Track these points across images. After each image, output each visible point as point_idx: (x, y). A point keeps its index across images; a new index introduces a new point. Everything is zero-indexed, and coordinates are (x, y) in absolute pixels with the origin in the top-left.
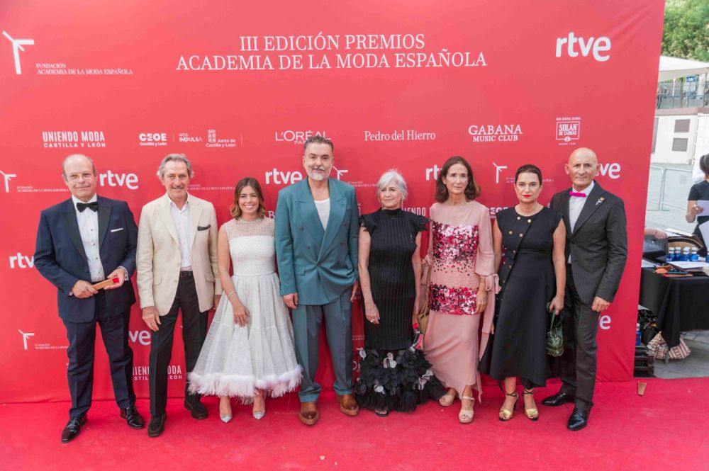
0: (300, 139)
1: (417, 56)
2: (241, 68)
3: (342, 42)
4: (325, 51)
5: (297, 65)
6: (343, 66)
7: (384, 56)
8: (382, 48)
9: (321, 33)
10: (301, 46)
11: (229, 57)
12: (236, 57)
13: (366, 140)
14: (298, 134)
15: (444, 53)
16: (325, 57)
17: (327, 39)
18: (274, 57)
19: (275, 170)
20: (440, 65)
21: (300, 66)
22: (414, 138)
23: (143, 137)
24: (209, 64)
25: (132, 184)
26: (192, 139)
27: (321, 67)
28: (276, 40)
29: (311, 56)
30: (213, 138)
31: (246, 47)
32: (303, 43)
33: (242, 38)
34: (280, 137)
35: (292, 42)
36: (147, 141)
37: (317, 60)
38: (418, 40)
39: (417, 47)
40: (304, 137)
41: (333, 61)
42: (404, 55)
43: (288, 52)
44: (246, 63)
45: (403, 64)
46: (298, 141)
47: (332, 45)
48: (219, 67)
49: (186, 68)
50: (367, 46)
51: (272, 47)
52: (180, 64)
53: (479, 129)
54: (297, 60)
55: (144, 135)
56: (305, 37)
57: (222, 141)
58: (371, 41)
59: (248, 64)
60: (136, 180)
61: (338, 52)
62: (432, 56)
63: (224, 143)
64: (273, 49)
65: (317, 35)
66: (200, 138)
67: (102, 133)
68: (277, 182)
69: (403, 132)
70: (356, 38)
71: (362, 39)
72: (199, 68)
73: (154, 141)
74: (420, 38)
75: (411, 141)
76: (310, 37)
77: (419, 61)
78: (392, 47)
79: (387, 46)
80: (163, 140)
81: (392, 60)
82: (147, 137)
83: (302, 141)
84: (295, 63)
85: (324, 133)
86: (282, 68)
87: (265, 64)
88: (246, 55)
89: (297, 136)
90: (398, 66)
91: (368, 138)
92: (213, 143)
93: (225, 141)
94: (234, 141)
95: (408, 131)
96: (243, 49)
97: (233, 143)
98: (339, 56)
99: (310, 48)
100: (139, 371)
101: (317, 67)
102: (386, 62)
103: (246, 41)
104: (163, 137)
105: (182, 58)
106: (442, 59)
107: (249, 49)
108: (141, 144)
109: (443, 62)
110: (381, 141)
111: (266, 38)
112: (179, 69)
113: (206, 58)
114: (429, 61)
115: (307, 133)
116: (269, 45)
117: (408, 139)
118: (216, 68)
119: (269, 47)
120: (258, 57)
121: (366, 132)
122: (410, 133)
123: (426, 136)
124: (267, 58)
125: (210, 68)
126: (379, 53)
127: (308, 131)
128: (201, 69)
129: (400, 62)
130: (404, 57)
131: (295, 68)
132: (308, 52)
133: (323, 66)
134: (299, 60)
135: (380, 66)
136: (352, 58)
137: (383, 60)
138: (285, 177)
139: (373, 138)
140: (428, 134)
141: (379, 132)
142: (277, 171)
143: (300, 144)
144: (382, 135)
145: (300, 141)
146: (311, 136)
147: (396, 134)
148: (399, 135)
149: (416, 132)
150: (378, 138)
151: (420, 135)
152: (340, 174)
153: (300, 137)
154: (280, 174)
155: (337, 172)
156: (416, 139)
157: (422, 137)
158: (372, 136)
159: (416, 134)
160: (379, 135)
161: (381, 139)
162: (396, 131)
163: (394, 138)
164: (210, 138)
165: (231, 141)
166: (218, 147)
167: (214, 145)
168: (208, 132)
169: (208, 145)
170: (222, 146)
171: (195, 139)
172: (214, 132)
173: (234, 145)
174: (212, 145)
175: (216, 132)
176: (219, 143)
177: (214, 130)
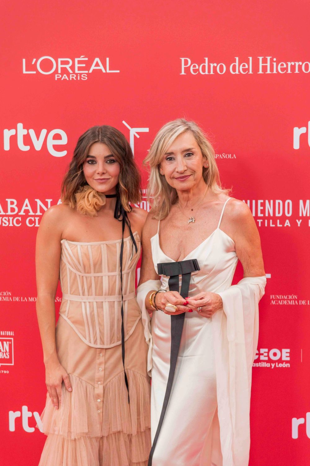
0: (64, 71)
13: (183, 73)
14: (63, 63)
19: (20, 126)
22: (272, 70)
34: (30, 67)
40: (73, 67)
46: (62, 74)
68: (24, 148)
69: (251, 58)
75: (265, 75)
83: (68, 74)
85: (108, 59)
89: (60, 66)
91: (187, 70)
95: (261, 58)
110: (209, 76)
115: (76, 60)
117: (261, 72)
121: (183, 60)
122: (265, 61)
123: (293, 67)
127: (79, 57)
138: (38, 137)
139: (195, 71)
140: (297, 64)
141: (207, 59)
142: (24, 128)
143: (65, 80)
144: (212, 65)
145: (65, 75)
146: (84, 65)
147: (237, 64)
148: (244, 66)
149: (275, 59)
150: (204, 70)
151: (282, 65)
152: (135, 136)
153: (65, 68)
154: (28, 133)
155: (129, 130)
156: (275, 72)
157: (287, 69)
158: (194, 66)
159: (275, 64)
160: (206, 64)
161: (209, 71)
162: (237, 59)
163: (234, 70)
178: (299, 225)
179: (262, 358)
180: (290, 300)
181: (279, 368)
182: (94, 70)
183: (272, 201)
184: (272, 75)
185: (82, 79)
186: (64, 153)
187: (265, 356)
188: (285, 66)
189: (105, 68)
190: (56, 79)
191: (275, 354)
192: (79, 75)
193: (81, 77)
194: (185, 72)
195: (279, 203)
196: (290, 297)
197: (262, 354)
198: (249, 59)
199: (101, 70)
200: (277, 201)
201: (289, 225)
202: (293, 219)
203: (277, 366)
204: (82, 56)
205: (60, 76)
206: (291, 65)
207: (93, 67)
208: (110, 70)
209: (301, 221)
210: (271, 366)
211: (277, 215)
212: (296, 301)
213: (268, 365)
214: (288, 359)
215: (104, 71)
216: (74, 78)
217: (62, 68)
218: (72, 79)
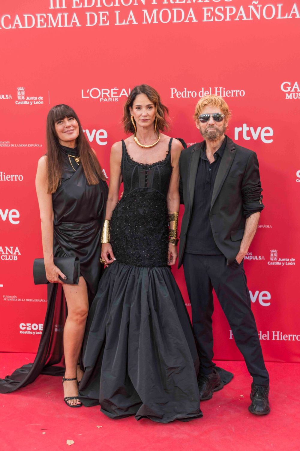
0: (105, 96)
1: (225, 10)
2: (50, 26)
4: (132, 7)
5: (104, 22)
6: (150, 21)
7: (191, 10)
8: (189, 2)
10: (108, 2)
11: (38, 16)
12: (45, 15)
13: (172, 97)
14: (104, 92)
15: (255, 6)
16: (131, 13)
20: (251, 19)
21: (106, 22)
22: (222, 95)
24: (19, 23)
26: (3, 97)
27: (127, 23)
29: (117, 13)
30: (22, 95)
31: (55, 5)
34: (86, 94)
37: (124, 16)
39: (226, 0)
40: (110, 94)
41: (139, 16)
42: (212, 8)
43: (95, 9)
44: (55, 21)
45: (211, 18)
46: (104, 98)
48: (29, 25)
51: (79, 5)
53: (292, 86)
54: (103, 16)
57: (31, 98)
61: (144, 7)
62: (242, 9)
63: (32, 100)
64: (81, 6)
66: (10, 96)
69: (210, 88)
72: (10, 27)
77: (228, 14)
79: (194, 1)
81: (199, 14)
83: (107, 98)
84: (102, 20)
85: (130, 89)
86: (88, 25)
87: (73, 21)
88: (55, 13)
89: (103, 94)
90: (205, 20)
91: (175, 95)
93: (33, 98)
94: (41, 98)
95: (216, 88)
96: (52, 7)
97: (41, 100)
98: (145, 12)
99: (117, 4)
101: (124, 23)
102: (193, 16)
106: (252, 10)
107: (58, 7)
109: (254, 15)
113: (17, 17)
114: (239, 15)
115: (112, 90)
116: (76, 2)
118: (26, 27)
119: (77, 4)
120: (66, 15)
121: (172, 89)
122: (218, 90)
123: (234, 93)
124: (75, 15)
125: (21, 27)
126: (186, 7)
127: (113, 88)
128: (12, 28)
129: (208, 16)
130: (212, 10)
131: (101, 24)
132: (114, 8)
133: (129, 22)
134: (106, 16)
135: (187, 21)
136: (158, 13)
137: (191, 15)
138: (91, 134)
139: (179, 96)
140: (237, 91)
141: (186, 89)
143: (106, 101)
144: (189, 92)
145: (106, 99)
146: (116, 93)
147: (203, 91)
148: (207, 92)
149: (224, 89)
150: (184, 95)
151: (228, 92)
153: (106, 95)
156: (224, 96)
157: (231, 94)
158: (179, 93)
159: (224, 91)
160: (185, 92)
161: (187, 96)
162: (203, 89)
163: (201, 95)
164: (19, 95)
165: (39, 99)
166: (27, 104)
167: (23, 102)
168: (17, 90)
169: (17, 103)
170: (30, 103)
171: (5, 97)
172: (23, 90)
173: (42, 103)
174: (21, 102)
175: (25, 90)
176: (28, 101)
177: (23, 88)
182: (122, 96)
185: (115, 101)
186: (105, 143)
188: (230, 93)
189: (128, 94)
190: (101, 101)
192: (113, 98)
193: (114, 100)
194: (173, 97)
198: (209, 89)
199: (126, 96)
204: (115, 88)
205: (103, 99)
206: (234, 92)
207: (121, 94)
216: (111, 100)
218: (110, 101)
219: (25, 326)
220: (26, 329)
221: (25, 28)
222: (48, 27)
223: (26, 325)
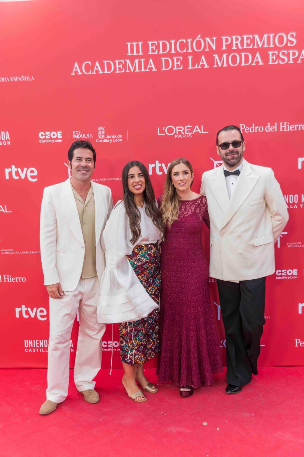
0: (180, 133)
1: (289, 53)
2: (128, 71)
3: (219, 43)
4: (203, 52)
5: (178, 66)
6: (220, 65)
7: (258, 55)
8: (256, 47)
9: (199, 36)
10: (182, 49)
11: (117, 62)
12: (123, 61)
14: (179, 129)
16: (203, 58)
17: (205, 41)
18: (157, 59)
19: (157, 162)
21: (180, 67)
22: (287, 129)
23: (42, 135)
24: (99, 69)
25: (32, 177)
26: (84, 136)
27: (200, 67)
28: (159, 44)
29: (190, 58)
30: (102, 134)
31: (132, 51)
32: (183, 46)
33: (129, 44)
34: (162, 132)
35: (173, 45)
36: (45, 139)
37: (196, 60)
38: (291, 38)
39: (289, 45)
40: (184, 131)
41: (210, 61)
42: (276, 52)
43: (170, 55)
44: (132, 66)
45: (275, 61)
47: (210, 46)
48: (108, 71)
49: (80, 73)
50: (242, 45)
51: (155, 51)
52: (74, 70)
54: (177, 61)
55: (43, 133)
56: (184, 41)
57: (110, 137)
58: (245, 42)
59: (133, 67)
60: (36, 173)
61: (215, 52)
62: (303, 52)
63: (112, 139)
64: (156, 53)
65: (196, 38)
66: (91, 135)
67: (7, 133)
68: (159, 173)
69: (276, 124)
70: (232, 39)
71: (237, 39)
72: (90, 73)
73: (51, 139)
74: (292, 36)
75: (283, 132)
76: (189, 41)
77: (291, 57)
78: (266, 46)
79: (260, 46)
80: (59, 137)
81: (265, 58)
82: (45, 135)
83: (182, 135)
84: (176, 64)
85: (202, 126)
86: (164, 69)
87: (149, 66)
88: (132, 58)
89: (177, 131)
90: (271, 63)
91: (244, 131)
92: (102, 139)
93: (113, 136)
94: (120, 136)
95: (281, 123)
96: (129, 54)
97: (120, 138)
98: (216, 56)
99: (190, 50)
100: (37, 343)
101: (196, 67)
102: (260, 60)
103: (132, 46)
104: (59, 134)
105: (76, 65)
107: (135, 54)
108: (40, 141)
110: (255, 133)
111: (150, 43)
112: (73, 74)
113: (97, 64)
114: (301, 57)
115: (186, 127)
116: (152, 49)
117: (281, 130)
118: (106, 72)
119: (153, 51)
120: (142, 60)
121: (241, 125)
122: (283, 124)
123: (298, 127)
124: (151, 61)
125: (101, 72)
126: (253, 52)
127: (187, 125)
128: (93, 73)
129: (273, 59)
130: (277, 54)
131: (175, 68)
132: (187, 54)
133: (201, 66)
134: (179, 61)
135: (254, 64)
136: (227, 57)
137: (257, 58)
139: (247, 131)
140: (300, 126)
141: (253, 125)
142: (159, 163)
143: (180, 137)
144: (256, 128)
145: (180, 135)
146: (190, 130)
147: (269, 126)
148: (273, 127)
149: (288, 124)
150: (252, 130)
151: (292, 126)
152: (217, 165)
153: (180, 132)
154: (161, 165)
155: (214, 162)
156: (288, 130)
157: (294, 128)
158: (247, 128)
159: (288, 126)
160: (253, 127)
161: (255, 131)
162: (269, 124)
163: (268, 129)
164: (99, 134)
165: (118, 137)
166: (107, 142)
167: (103, 140)
168: (98, 129)
169: (98, 141)
170: (110, 141)
171: (86, 136)
172: (103, 129)
173: (121, 140)
174: (101, 140)
175: (104, 129)
176: (108, 139)
177: (103, 127)
178: (301, 207)
179: (283, 274)
180: (297, 245)
181: (292, 279)
182: (195, 132)
183: (287, 196)
184: (287, 132)
187: (285, 273)
189: (201, 131)
190: (175, 137)
191: (290, 272)
193: (188, 136)
194: (242, 132)
195: (291, 196)
196: (297, 243)
197: (283, 272)
199: (198, 132)
200: (290, 196)
201: (297, 207)
202: (298, 204)
203: (291, 278)
204: (189, 125)
206: (297, 126)
207: (195, 131)
208: (203, 131)
209: (302, 205)
210: (288, 278)
211: (290, 202)
212: (300, 246)
213: (286, 278)
214: (297, 274)
215: (200, 132)
216: (185, 136)
217: (178, 132)
218: (184, 137)
219: (106, 344)
220: (108, 346)
221: (104, 73)
222: (126, 72)
223: (108, 342)
